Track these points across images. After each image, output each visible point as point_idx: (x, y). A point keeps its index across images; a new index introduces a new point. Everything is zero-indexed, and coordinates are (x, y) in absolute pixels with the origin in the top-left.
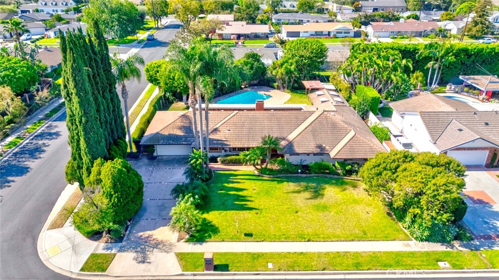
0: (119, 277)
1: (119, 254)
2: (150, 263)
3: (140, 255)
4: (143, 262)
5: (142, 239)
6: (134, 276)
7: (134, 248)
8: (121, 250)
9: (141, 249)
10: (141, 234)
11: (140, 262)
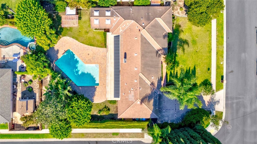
0: (224, 107)
1: (216, 110)
2: (219, 100)
3: (216, 103)
4: (219, 102)
5: (209, 104)
6: (224, 103)
7: (213, 106)
8: (214, 110)
9: (214, 103)
10: (207, 105)
11: (219, 103)
